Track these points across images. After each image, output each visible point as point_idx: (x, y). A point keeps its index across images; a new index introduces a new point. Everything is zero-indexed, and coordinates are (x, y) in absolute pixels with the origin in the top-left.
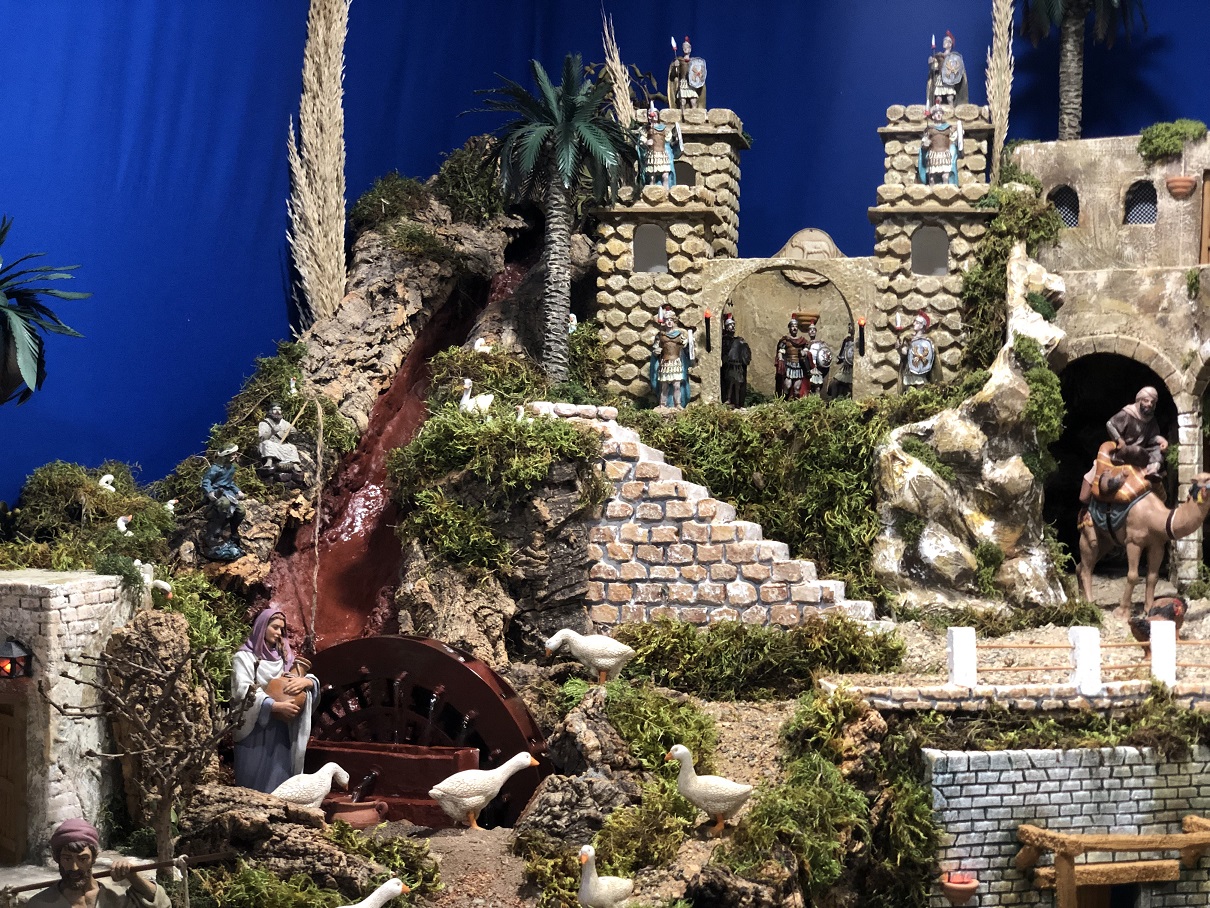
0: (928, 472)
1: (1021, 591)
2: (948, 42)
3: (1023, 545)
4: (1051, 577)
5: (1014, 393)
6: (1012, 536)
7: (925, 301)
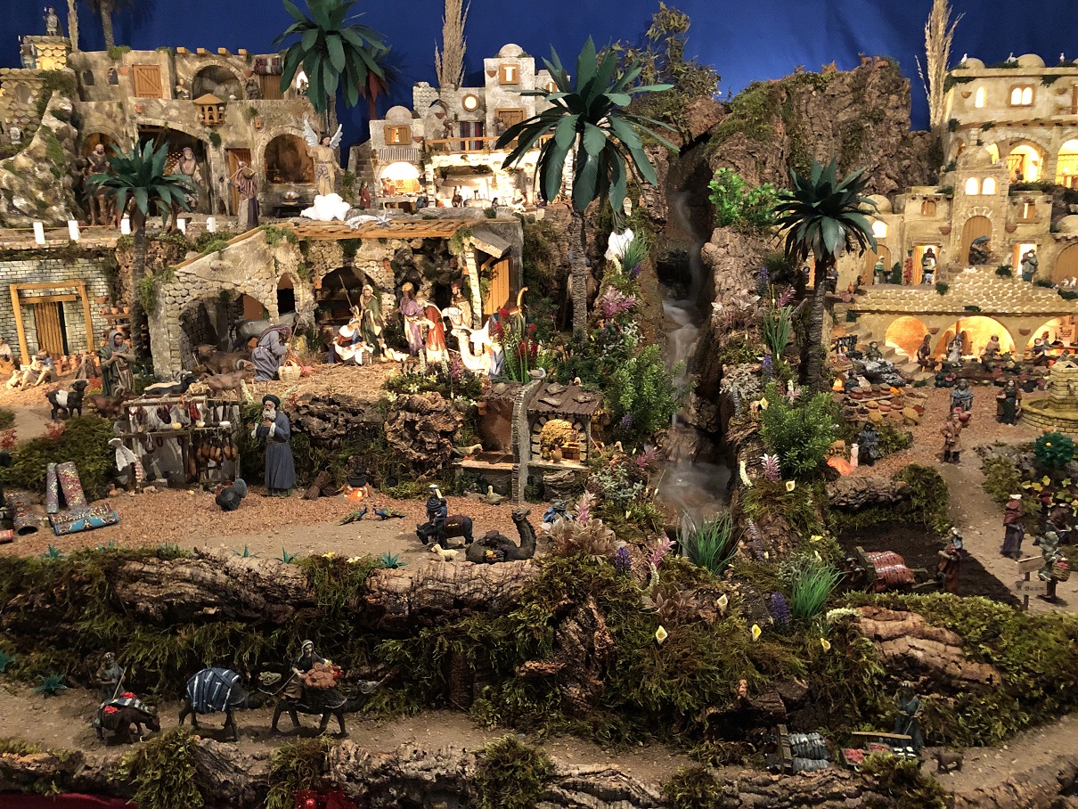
0: (11, 176)
1: (55, 217)
2: (51, 10)
3: (56, 201)
4: (67, 211)
5: (40, 146)
6: (50, 198)
7: (24, 114)
